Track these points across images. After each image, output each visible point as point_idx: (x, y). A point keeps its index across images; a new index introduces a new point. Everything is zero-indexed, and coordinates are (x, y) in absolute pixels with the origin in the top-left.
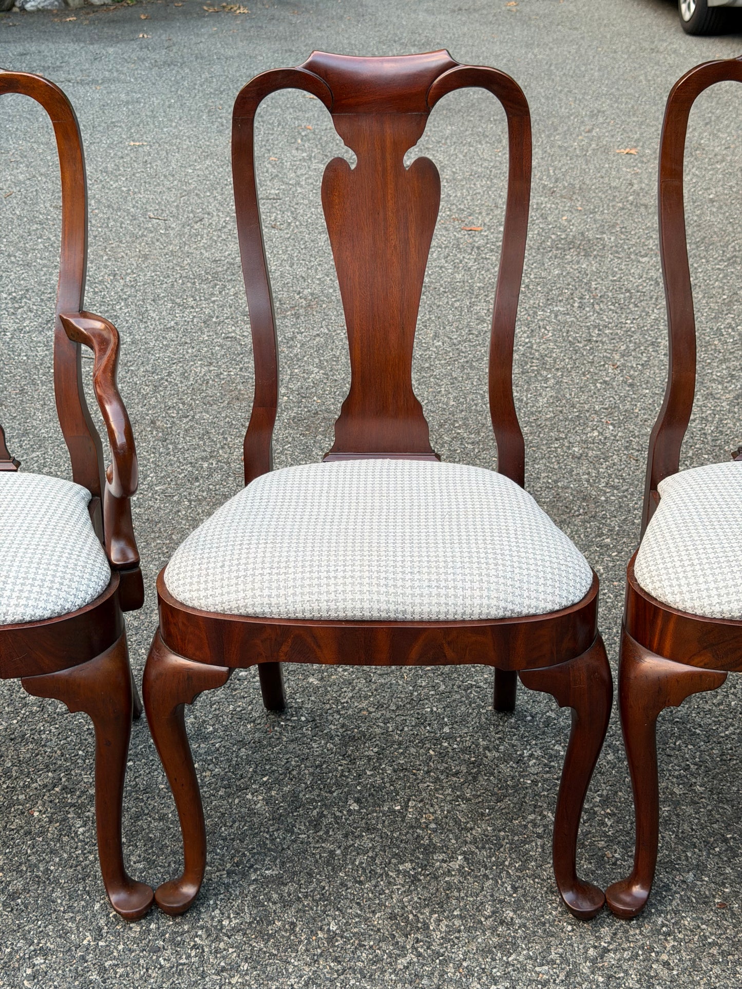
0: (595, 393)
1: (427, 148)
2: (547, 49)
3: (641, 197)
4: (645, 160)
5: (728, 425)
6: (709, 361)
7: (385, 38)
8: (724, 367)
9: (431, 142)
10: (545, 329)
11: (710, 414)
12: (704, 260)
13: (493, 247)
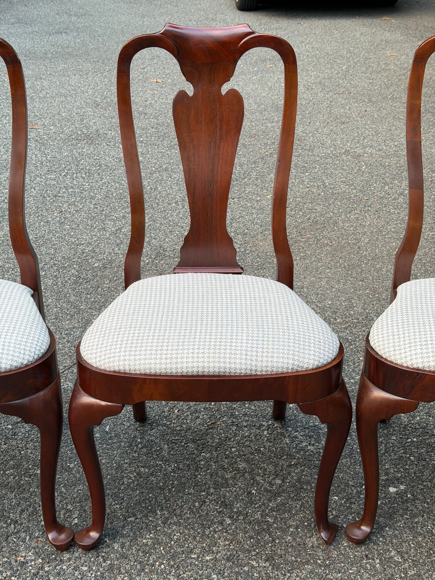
0: (36, 228)
1: (41, 78)
2: (152, 19)
3: (147, 108)
4: (164, 86)
5: (101, 247)
6: (117, 208)
7: (61, 11)
8: (123, 211)
9: (46, 75)
10: (34, 189)
11: (95, 240)
12: (156, 147)
13: (38, 139)
